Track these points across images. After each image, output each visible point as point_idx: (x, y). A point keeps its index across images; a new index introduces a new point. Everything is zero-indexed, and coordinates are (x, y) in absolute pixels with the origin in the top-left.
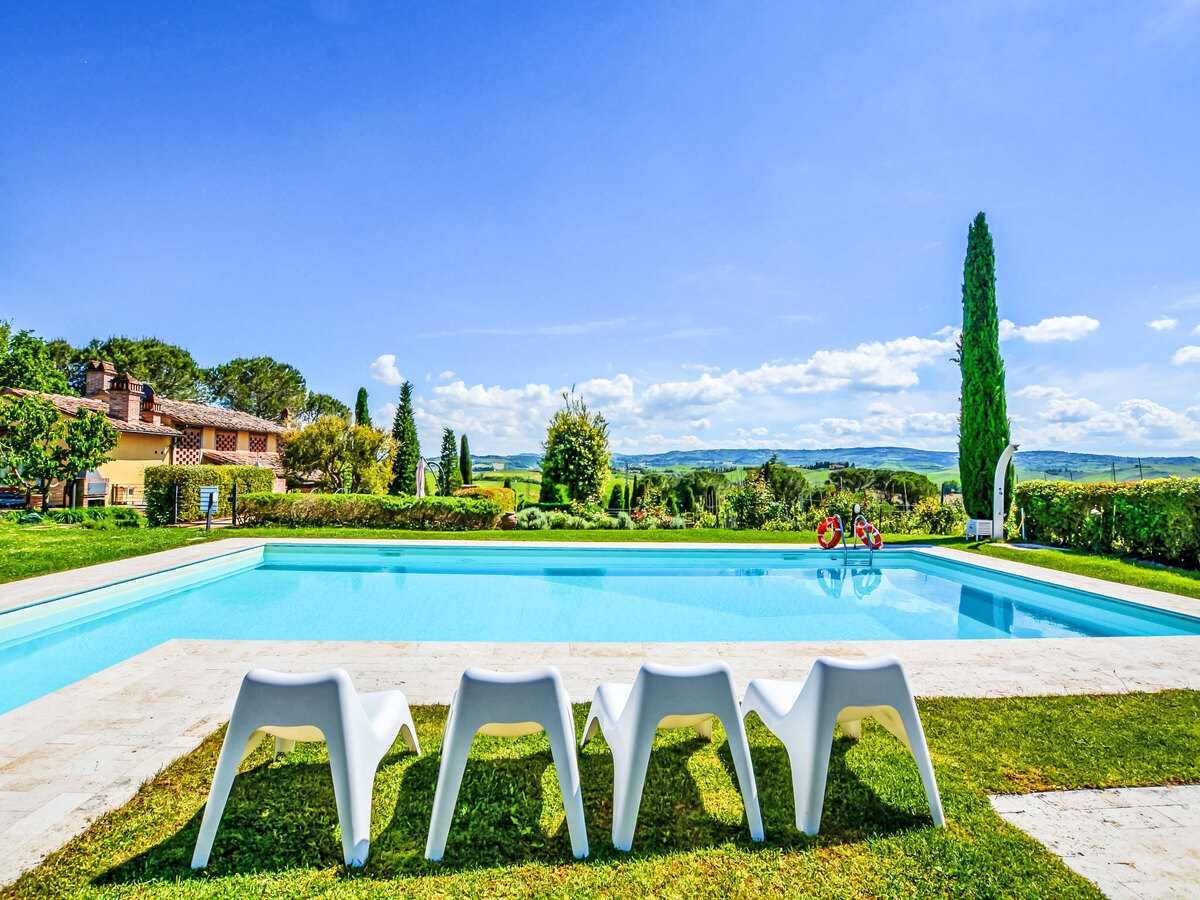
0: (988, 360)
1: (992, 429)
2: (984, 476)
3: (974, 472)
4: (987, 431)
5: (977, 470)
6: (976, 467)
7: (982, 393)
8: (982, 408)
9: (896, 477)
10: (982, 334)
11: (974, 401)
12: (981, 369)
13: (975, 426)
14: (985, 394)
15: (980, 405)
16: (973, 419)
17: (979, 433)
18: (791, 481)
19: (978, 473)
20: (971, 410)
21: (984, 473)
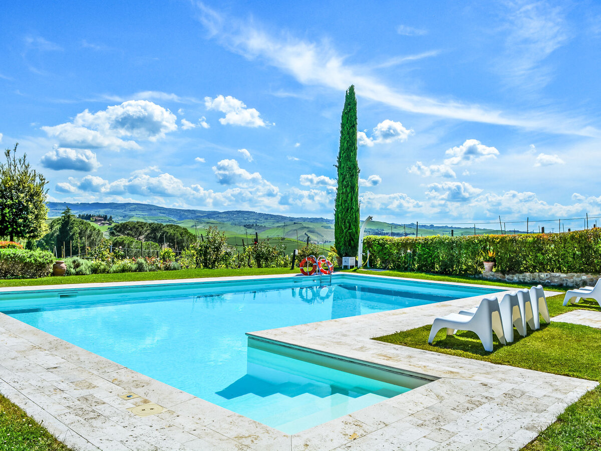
0: (353, 169)
1: (354, 207)
2: (349, 233)
3: (345, 231)
4: (352, 208)
5: (346, 229)
6: (346, 228)
7: (350, 186)
8: (350, 195)
9: (166, 229)
10: (352, 153)
11: (346, 190)
12: (350, 173)
13: (347, 205)
14: (351, 187)
15: (349, 193)
16: (346, 201)
17: (348, 209)
18: (88, 232)
19: (347, 231)
20: (344, 195)
21: (350, 231)
